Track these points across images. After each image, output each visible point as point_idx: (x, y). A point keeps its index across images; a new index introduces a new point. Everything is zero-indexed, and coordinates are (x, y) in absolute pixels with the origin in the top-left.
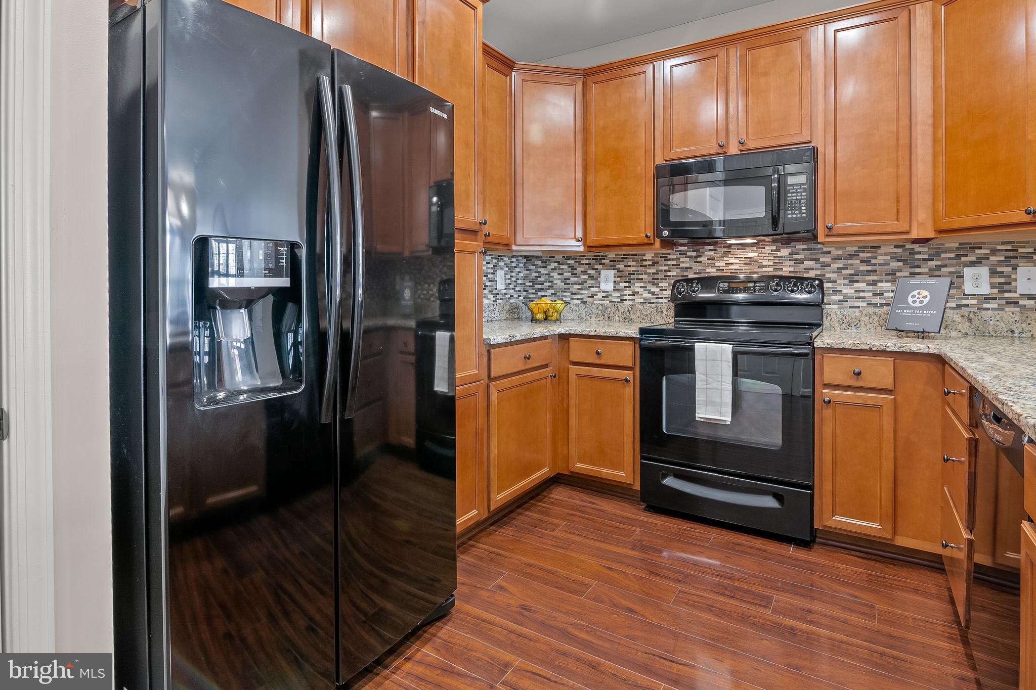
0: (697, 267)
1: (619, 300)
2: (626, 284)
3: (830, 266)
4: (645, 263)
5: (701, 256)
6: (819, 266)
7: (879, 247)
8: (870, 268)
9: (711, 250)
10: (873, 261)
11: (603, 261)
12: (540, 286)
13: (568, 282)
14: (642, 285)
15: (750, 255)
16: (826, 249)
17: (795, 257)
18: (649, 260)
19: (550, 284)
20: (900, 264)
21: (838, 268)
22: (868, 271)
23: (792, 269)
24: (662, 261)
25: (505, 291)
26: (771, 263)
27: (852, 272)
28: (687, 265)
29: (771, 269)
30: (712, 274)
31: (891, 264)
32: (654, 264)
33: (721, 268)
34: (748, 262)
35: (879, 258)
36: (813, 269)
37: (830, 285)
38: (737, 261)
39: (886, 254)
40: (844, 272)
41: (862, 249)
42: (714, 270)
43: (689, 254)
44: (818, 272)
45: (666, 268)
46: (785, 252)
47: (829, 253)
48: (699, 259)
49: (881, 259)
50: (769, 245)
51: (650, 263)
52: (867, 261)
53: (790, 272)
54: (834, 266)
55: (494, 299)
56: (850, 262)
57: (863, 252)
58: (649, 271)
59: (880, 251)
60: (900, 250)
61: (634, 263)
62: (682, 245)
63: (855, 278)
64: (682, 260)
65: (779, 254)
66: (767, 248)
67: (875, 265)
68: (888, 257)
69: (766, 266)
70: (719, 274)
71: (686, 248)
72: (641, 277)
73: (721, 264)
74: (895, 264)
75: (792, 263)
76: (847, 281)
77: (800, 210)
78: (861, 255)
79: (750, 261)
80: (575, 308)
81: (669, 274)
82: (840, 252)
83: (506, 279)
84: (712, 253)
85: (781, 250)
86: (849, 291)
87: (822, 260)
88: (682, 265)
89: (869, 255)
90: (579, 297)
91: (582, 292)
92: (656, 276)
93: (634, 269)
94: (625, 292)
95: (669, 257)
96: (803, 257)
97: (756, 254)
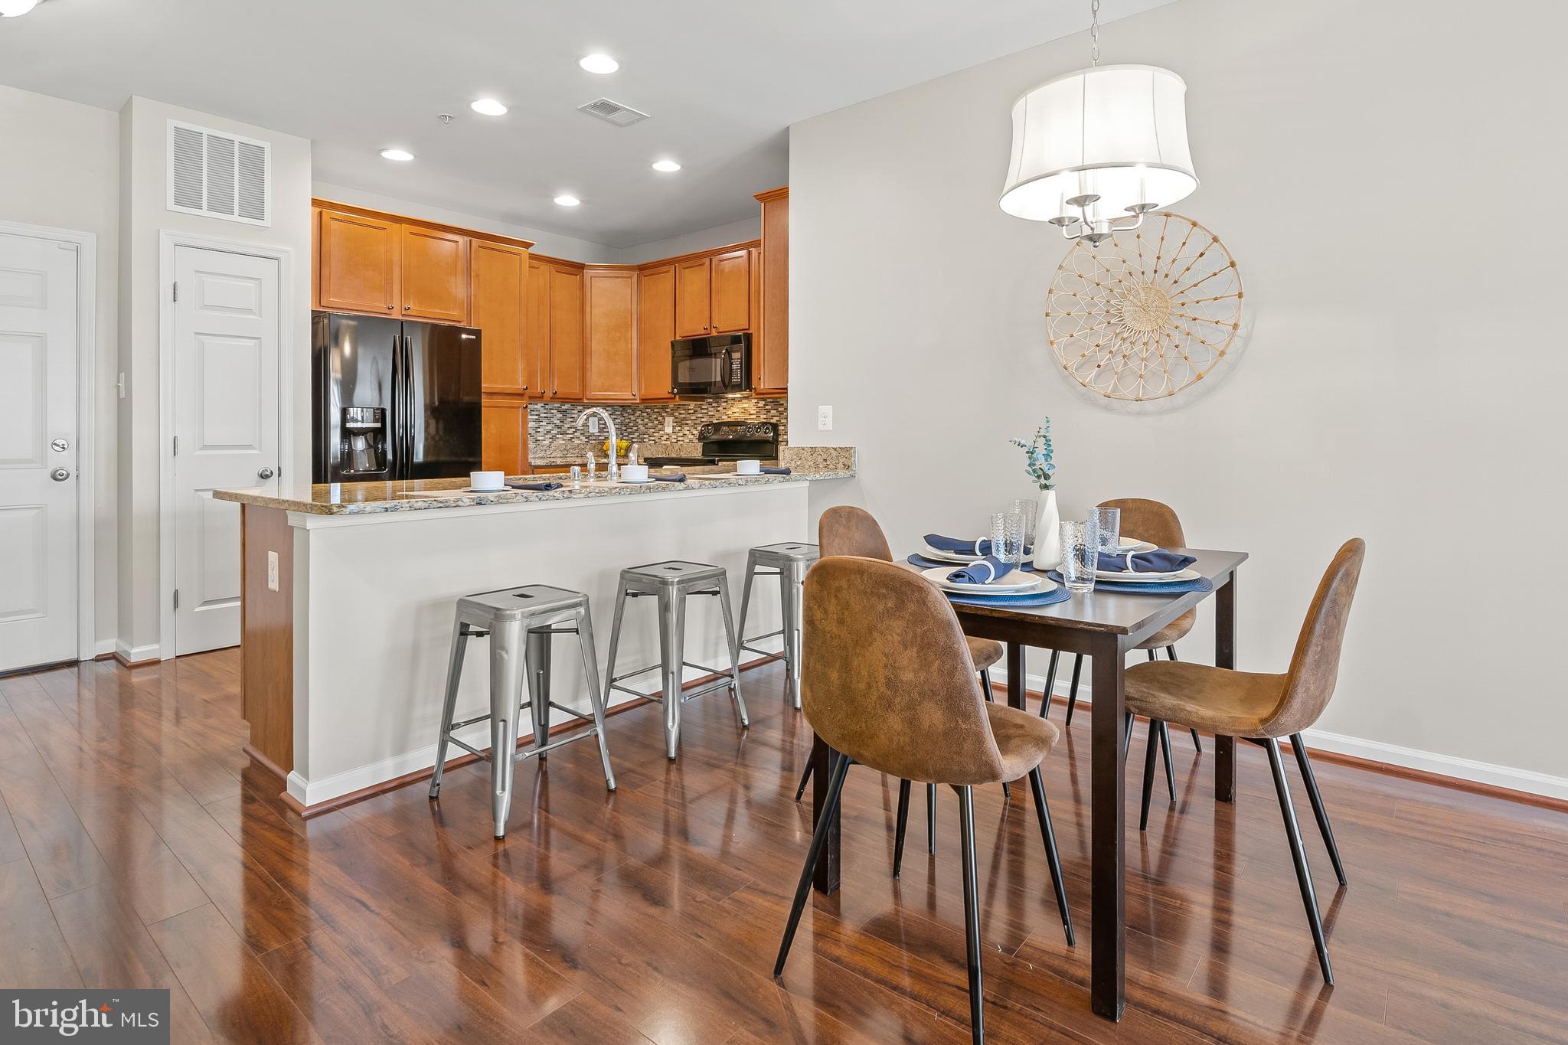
0: (718, 415)
1: (675, 441)
2: (679, 428)
4: (690, 411)
11: (667, 410)
12: (630, 430)
13: (647, 426)
14: (688, 428)
15: (745, 406)
16: (781, 402)
17: (767, 407)
19: (636, 428)
23: (765, 416)
24: (698, 410)
25: (599, 434)
26: (755, 412)
29: (754, 416)
32: (694, 412)
33: (732, 415)
34: (743, 411)
37: (783, 428)
38: (737, 410)
43: (714, 405)
45: (701, 415)
46: (761, 404)
47: (782, 404)
48: (719, 409)
51: (692, 411)
53: (764, 419)
55: (587, 440)
58: (693, 418)
61: (684, 412)
62: (710, 398)
64: (709, 409)
65: (759, 405)
66: (753, 400)
70: (729, 420)
72: (688, 422)
73: (731, 412)
75: (765, 412)
79: (745, 410)
80: (649, 447)
81: (703, 420)
83: (599, 424)
87: (780, 409)
88: (710, 413)
90: (653, 438)
91: (655, 434)
92: (696, 422)
93: (684, 416)
94: (679, 434)
95: (703, 407)
96: (770, 407)
97: (747, 405)
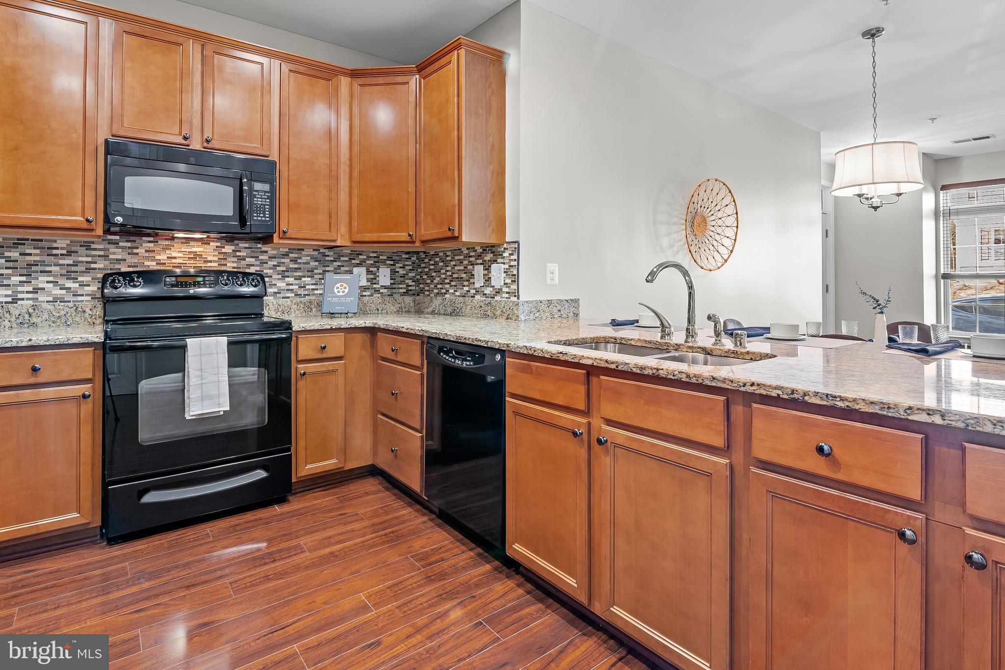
0: (132, 260)
2: (23, 279)
3: (267, 263)
4: (55, 252)
5: (137, 248)
6: (258, 263)
7: (303, 250)
8: (296, 266)
9: (150, 242)
10: (299, 261)
14: (50, 279)
15: (194, 249)
17: (238, 254)
18: (62, 249)
20: (317, 263)
21: (274, 265)
22: (295, 268)
23: (235, 265)
24: (82, 250)
26: (216, 259)
27: (284, 269)
28: (120, 257)
29: (216, 264)
30: (151, 268)
31: (311, 263)
32: (69, 253)
33: (162, 262)
34: (192, 256)
35: (303, 258)
36: (253, 265)
37: (269, 279)
38: (181, 255)
39: (308, 256)
40: (278, 268)
41: (292, 250)
42: (154, 263)
43: (121, 244)
44: (258, 268)
45: (89, 259)
46: (228, 249)
47: (266, 252)
48: (135, 251)
49: (304, 259)
50: (214, 241)
51: (64, 252)
52: (294, 261)
53: (233, 268)
54: (271, 263)
56: (283, 260)
57: (292, 253)
58: (61, 262)
59: (303, 253)
60: (316, 253)
61: (36, 251)
63: (287, 274)
64: (111, 250)
65: (224, 250)
66: (212, 244)
67: (300, 263)
68: (309, 258)
69: (211, 261)
70: (160, 268)
71: (118, 237)
72: (47, 269)
73: (163, 257)
74: (314, 264)
75: (235, 259)
76: (280, 277)
77: (264, 214)
78: (291, 255)
79: (196, 256)
81: (93, 266)
82: (275, 252)
84: (152, 245)
85: (226, 246)
86: (281, 285)
87: (261, 257)
88: (111, 257)
89: (296, 255)
92: (73, 269)
93: (36, 258)
95: (93, 246)
96: (245, 254)
97: (201, 249)
